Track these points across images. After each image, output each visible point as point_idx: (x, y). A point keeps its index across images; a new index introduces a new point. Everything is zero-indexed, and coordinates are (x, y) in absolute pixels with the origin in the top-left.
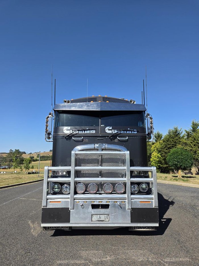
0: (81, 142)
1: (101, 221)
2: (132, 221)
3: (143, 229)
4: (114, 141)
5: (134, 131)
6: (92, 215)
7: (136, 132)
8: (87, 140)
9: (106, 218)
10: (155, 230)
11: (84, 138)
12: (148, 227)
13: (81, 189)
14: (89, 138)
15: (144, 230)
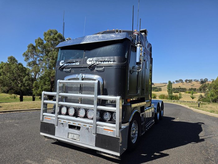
0: (69, 72)
1: (74, 139)
2: (96, 146)
3: (107, 155)
4: (93, 71)
5: (110, 61)
6: (68, 133)
7: (113, 62)
8: (73, 71)
9: (78, 138)
10: (119, 159)
11: (72, 69)
12: (112, 155)
13: (64, 110)
14: (75, 69)
15: (109, 156)
